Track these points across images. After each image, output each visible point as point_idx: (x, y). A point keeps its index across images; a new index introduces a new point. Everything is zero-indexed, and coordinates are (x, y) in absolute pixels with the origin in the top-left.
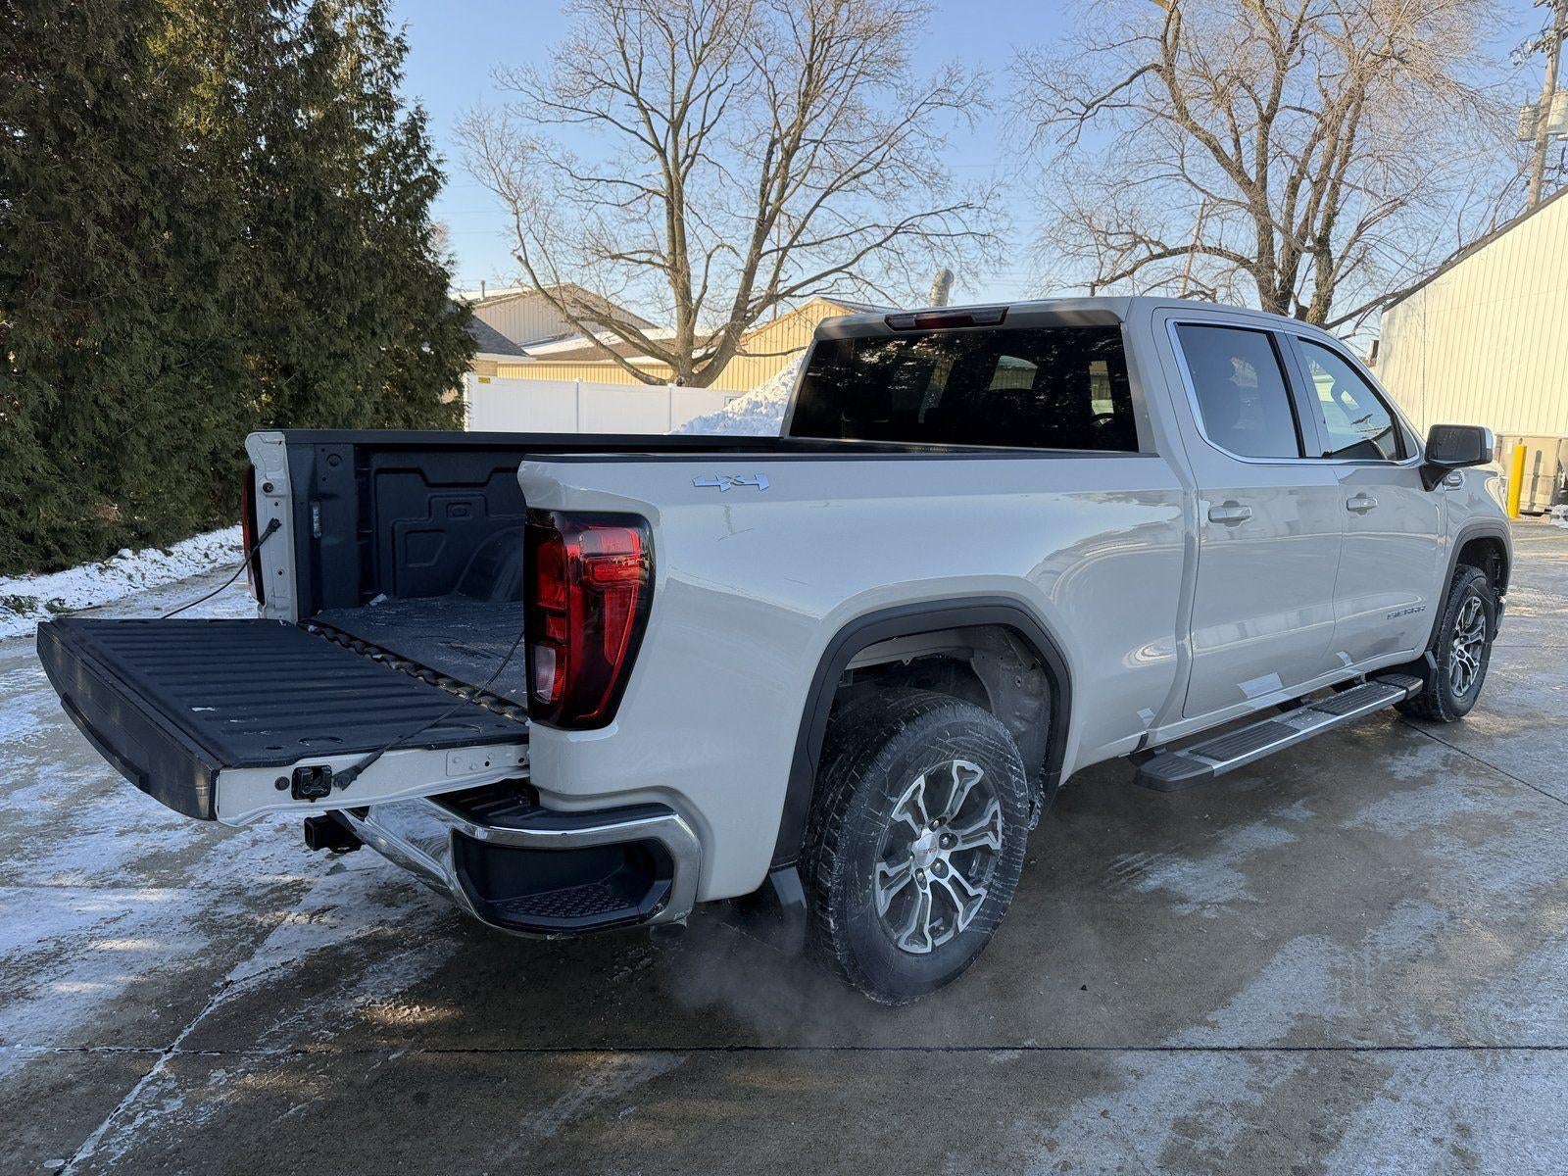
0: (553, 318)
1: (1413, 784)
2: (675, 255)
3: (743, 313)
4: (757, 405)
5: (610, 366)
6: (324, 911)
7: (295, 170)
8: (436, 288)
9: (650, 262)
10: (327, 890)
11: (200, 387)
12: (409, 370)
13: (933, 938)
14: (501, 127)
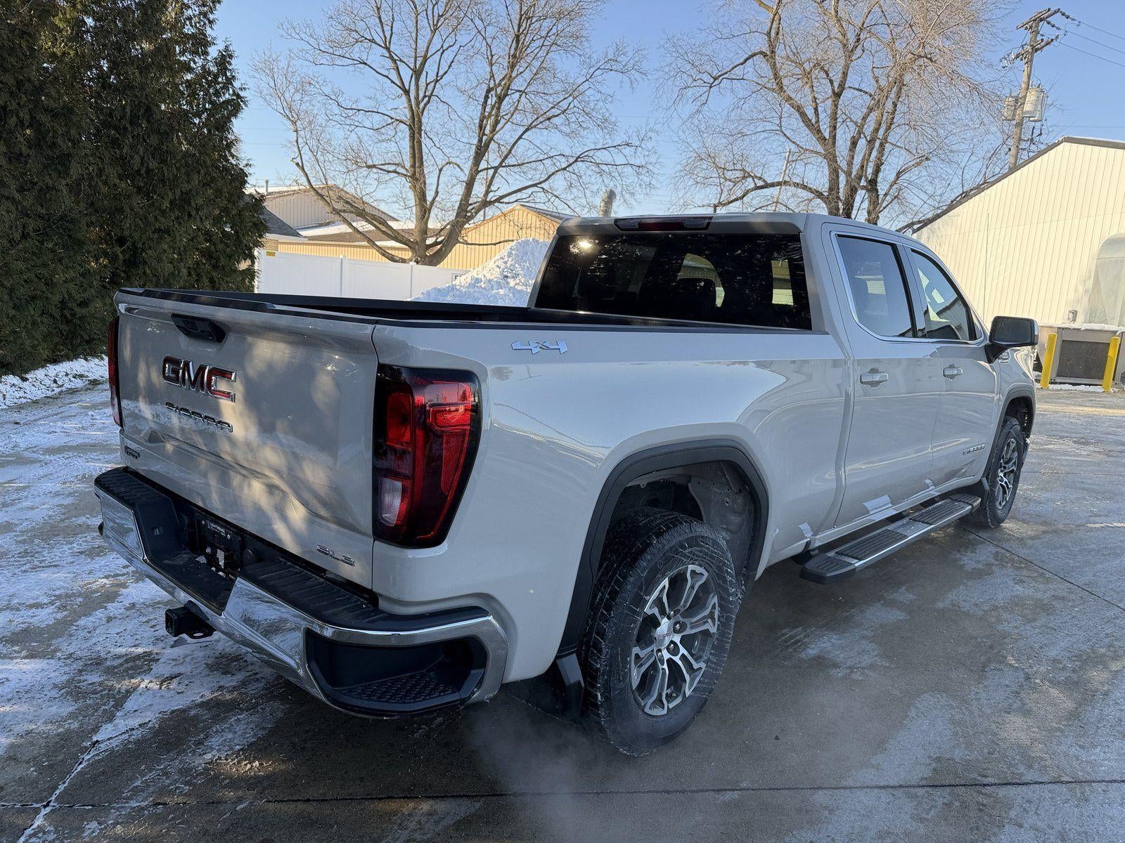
0: (322, 210)
1: (978, 574)
2: (415, 168)
3: (464, 213)
4: (478, 280)
5: (366, 247)
6: (172, 678)
7: (132, 88)
8: (237, 184)
9: (395, 172)
10: (173, 660)
11: (53, 251)
12: (214, 244)
13: (668, 702)
14: (286, 67)
